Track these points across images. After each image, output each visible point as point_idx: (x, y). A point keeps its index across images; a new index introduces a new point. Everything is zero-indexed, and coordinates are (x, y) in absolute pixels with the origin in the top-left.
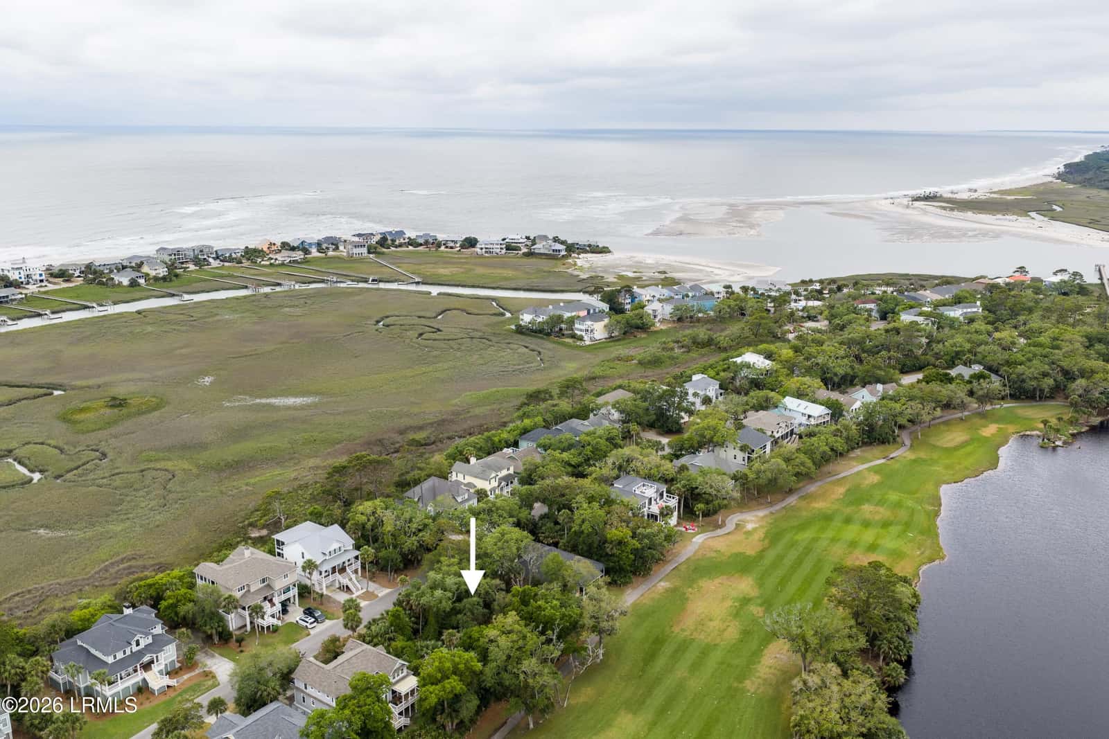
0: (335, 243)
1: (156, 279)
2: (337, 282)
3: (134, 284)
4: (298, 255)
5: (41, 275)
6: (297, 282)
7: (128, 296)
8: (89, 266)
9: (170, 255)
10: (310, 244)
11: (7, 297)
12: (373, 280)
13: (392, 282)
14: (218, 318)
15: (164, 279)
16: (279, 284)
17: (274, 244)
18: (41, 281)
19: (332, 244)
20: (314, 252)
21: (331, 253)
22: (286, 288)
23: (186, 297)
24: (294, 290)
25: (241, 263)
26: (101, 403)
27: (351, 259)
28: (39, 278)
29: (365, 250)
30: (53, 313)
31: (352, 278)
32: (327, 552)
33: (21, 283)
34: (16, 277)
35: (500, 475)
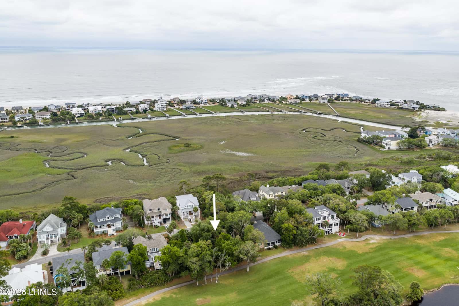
0: (317, 97)
1: (240, 105)
2: (304, 112)
3: (232, 106)
4: (298, 101)
5: (206, 101)
6: (288, 111)
7: (229, 111)
8: (222, 99)
9: (251, 97)
10: (306, 97)
11: (190, 107)
12: (319, 113)
13: (327, 114)
14: (249, 121)
15: (243, 106)
16: (282, 111)
17: (292, 96)
18: (206, 103)
19: (315, 97)
20: (307, 100)
21: (314, 101)
22: (284, 113)
23: (246, 113)
24: (287, 114)
25: (276, 102)
26: (183, 145)
27: (320, 104)
28: (205, 102)
29: (326, 101)
30: (199, 114)
31: (311, 111)
32: (187, 205)
33: (200, 103)
34: (197, 100)
35: (276, 194)
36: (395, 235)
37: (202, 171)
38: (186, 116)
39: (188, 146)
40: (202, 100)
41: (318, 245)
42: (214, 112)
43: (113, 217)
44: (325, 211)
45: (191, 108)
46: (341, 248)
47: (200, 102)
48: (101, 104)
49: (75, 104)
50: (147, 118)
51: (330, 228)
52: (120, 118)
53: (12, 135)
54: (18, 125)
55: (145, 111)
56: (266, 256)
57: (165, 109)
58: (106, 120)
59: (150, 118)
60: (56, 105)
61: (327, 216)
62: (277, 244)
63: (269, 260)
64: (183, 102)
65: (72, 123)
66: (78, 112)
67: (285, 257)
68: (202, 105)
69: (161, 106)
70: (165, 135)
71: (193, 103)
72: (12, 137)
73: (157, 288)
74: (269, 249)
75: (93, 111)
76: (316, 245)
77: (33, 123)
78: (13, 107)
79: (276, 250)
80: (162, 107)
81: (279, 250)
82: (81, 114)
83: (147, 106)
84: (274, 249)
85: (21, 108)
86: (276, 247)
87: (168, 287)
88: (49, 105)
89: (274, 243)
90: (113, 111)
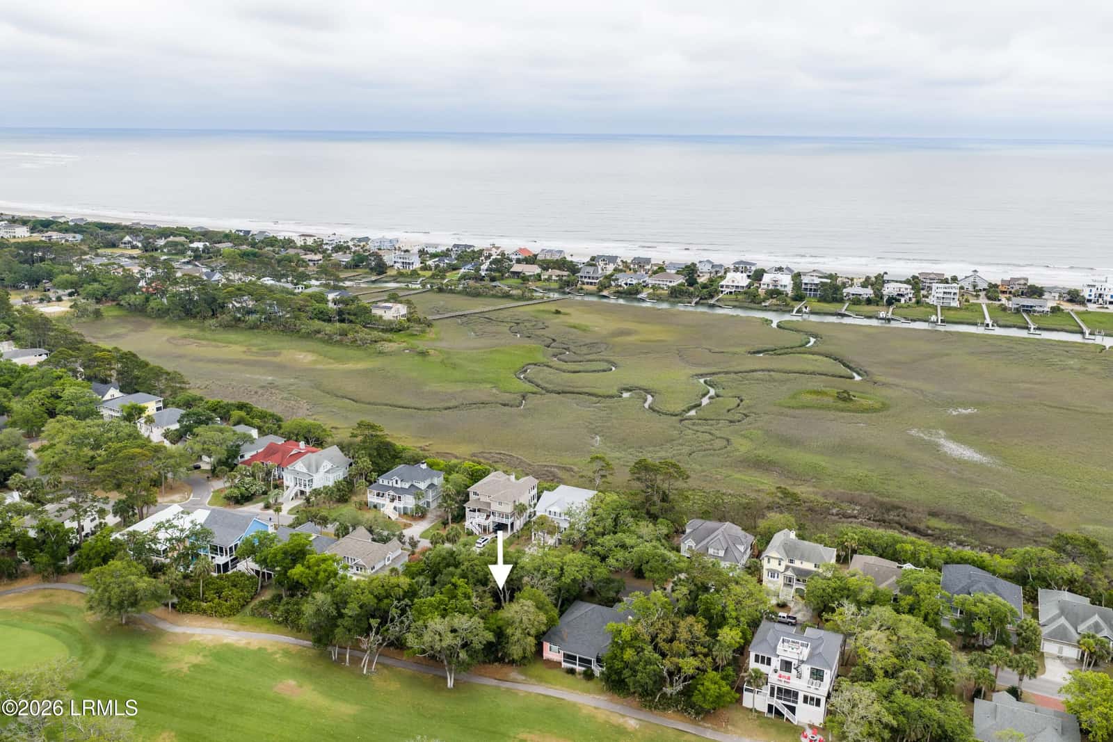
18: (1111, 303)
30: (1037, 329)
33: (1089, 301)
34: (1086, 294)
35: (797, 564)
38: (990, 327)
39: (844, 396)
40: (1102, 292)
42: (1087, 332)
45: (1035, 311)
47: (1092, 297)
48: (814, 271)
49: (754, 264)
50: (877, 318)
52: (806, 308)
53: (559, 309)
54: (605, 293)
55: (892, 301)
56: (541, 680)
57: (955, 304)
58: (775, 308)
59: (889, 320)
60: (716, 262)
61: (795, 662)
62: (597, 670)
63: (530, 693)
64: (1036, 292)
65: (702, 304)
66: (733, 281)
67: (574, 705)
68: (1092, 307)
69: (944, 293)
70: (844, 365)
71: (1069, 297)
72: (558, 312)
73: (282, 628)
74: (572, 671)
75: (768, 285)
76: (694, 722)
77: (631, 294)
78: (635, 258)
79: (584, 681)
80: (945, 296)
81: (590, 685)
82: (737, 287)
83: (906, 289)
84: (582, 676)
85: (648, 261)
86: (589, 675)
87: (296, 638)
88: (700, 262)
89: (589, 662)
90: (815, 290)
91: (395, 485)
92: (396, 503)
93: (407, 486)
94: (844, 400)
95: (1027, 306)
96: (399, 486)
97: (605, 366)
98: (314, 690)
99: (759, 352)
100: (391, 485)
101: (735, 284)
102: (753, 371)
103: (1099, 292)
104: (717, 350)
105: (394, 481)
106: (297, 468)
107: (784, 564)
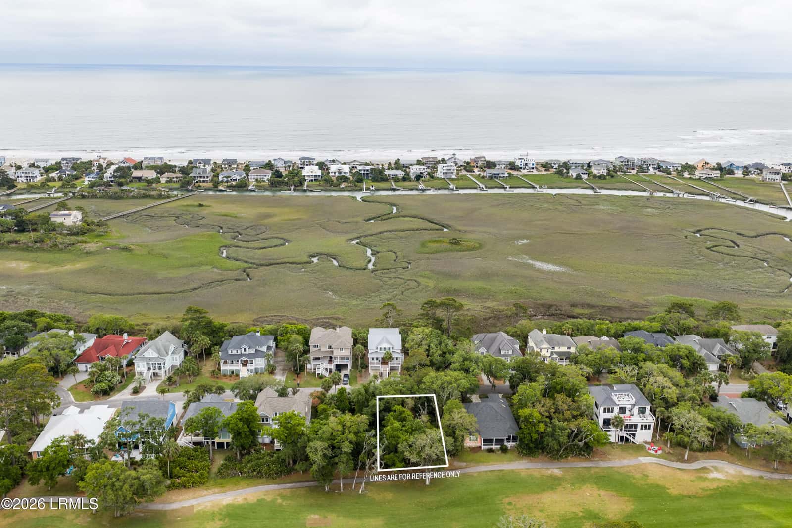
0: (760, 168)
1: (595, 176)
2: (719, 197)
3: (579, 177)
4: (717, 174)
5: (533, 164)
6: (686, 193)
7: (569, 185)
8: (565, 163)
9: (622, 162)
10: (738, 168)
11: (498, 174)
12: (751, 201)
13: (767, 204)
14: (597, 207)
15: (601, 177)
16: (672, 192)
17: (708, 164)
18: (533, 168)
19: (757, 169)
20: (739, 174)
21: (753, 176)
22: (676, 196)
23: (599, 191)
24: (683, 198)
25: (671, 174)
27: (764, 183)
28: (532, 166)
29: (778, 177)
30: (510, 188)
31: (735, 196)
32: (379, 347)
33: (521, 168)
34: (518, 163)
35: (557, 349)
36: (776, 470)
37: (455, 290)
38: (485, 189)
39: (455, 242)
40: (527, 162)
41: (592, 461)
42: (537, 186)
43: (254, 350)
44: (628, 395)
45: (500, 177)
46: (638, 476)
47: (522, 166)
48: (355, 161)
49: (315, 159)
50: (417, 189)
51: (632, 431)
52: (372, 186)
53: (202, 203)
54: (221, 188)
55: (419, 177)
56: (478, 462)
57: (454, 176)
58: (350, 189)
59: (423, 190)
60: (286, 160)
61: (628, 407)
62: (509, 445)
63: (480, 472)
64: (491, 165)
65: (298, 190)
66: (312, 172)
67: (513, 471)
68: (524, 172)
69: (448, 170)
70: (429, 221)
71: (509, 167)
72: (201, 205)
73: (261, 481)
74: (490, 451)
75: (335, 173)
76: (589, 460)
77: (241, 187)
78: (224, 160)
79: (503, 454)
80: (449, 171)
81: (509, 455)
82: (315, 176)
83: (424, 169)
84: (500, 452)
85: (235, 161)
86: (504, 450)
87: (279, 484)
88: (275, 160)
89: (503, 441)
90: (367, 174)
91: (243, 352)
92: (249, 367)
93: (254, 352)
94: (455, 244)
95: (496, 174)
96: (247, 352)
97: (279, 242)
98: (338, 516)
99: (370, 219)
100: (239, 353)
101: (313, 174)
102: (381, 233)
103: (525, 162)
104: (344, 221)
105: (243, 350)
106: (146, 355)
107: (550, 351)
